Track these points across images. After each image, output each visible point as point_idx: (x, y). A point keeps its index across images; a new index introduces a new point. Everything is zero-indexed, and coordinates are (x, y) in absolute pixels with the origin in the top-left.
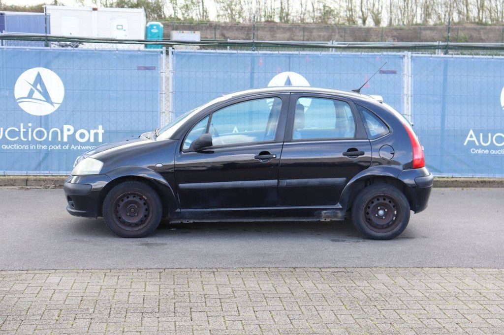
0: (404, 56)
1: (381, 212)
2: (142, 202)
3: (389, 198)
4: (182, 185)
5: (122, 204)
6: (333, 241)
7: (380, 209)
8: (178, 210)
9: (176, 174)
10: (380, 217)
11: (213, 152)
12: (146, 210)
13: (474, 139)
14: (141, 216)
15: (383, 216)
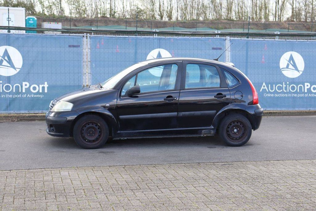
0: (226, 39)
1: (235, 130)
2: (97, 127)
3: (240, 122)
4: (121, 117)
6: (209, 147)
7: (235, 128)
12: (100, 132)
13: (266, 88)
14: (97, 135)
15: (236, 132)
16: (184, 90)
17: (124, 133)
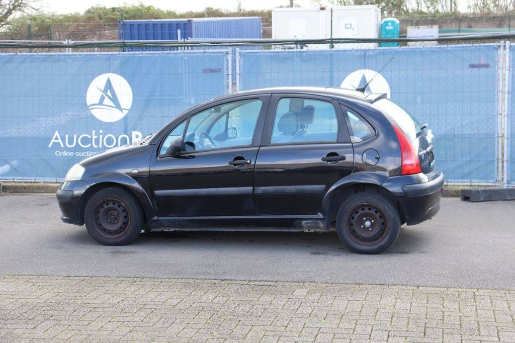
1: (368, 224)
2: (121, 209)
3: (375, 207)
4: (157, 192)
5: (102, 210)
6: (312, 253)
7: (366, 220)
8: (156, 218)
9: (151, 181)
10: (366, 229)
11: (194, 157)
12: (125, 217)
14: (120, 223)
15: (369, 228)
16: (267, 146)
17: (166, 222)
